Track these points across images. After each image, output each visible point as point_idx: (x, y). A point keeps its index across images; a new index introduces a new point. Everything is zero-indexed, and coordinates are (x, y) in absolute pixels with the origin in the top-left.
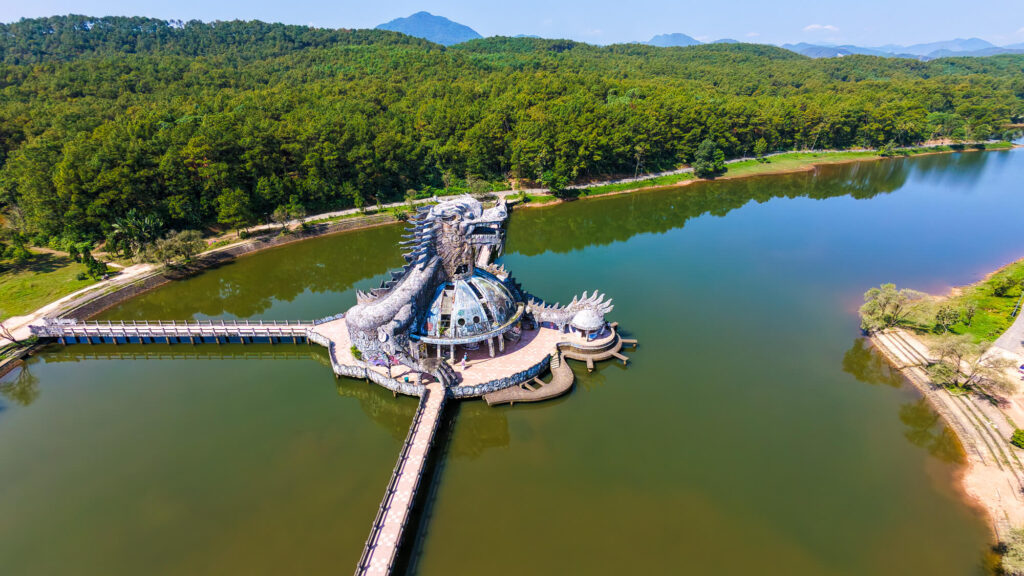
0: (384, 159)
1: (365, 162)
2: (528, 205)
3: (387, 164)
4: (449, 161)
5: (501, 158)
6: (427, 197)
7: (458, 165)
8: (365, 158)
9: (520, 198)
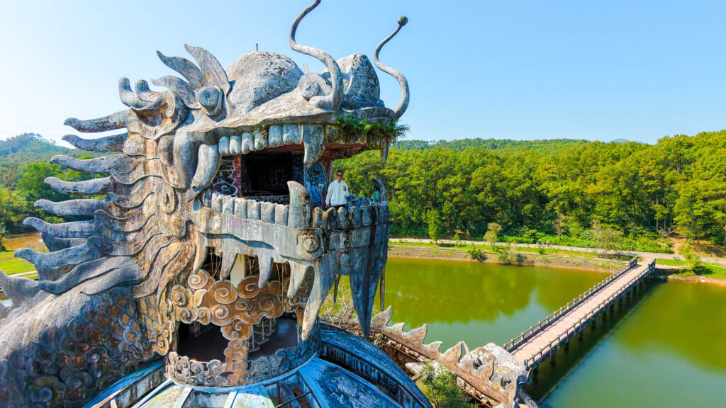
0: (478, 191)
1: (453, 190)
2: (703, 279)
3: (481, 197)
4: (573, 205)
5: (657, 206)
6: (527, 242)
7: (583, 210)
8: (455, 187)
9: (689, 266)
